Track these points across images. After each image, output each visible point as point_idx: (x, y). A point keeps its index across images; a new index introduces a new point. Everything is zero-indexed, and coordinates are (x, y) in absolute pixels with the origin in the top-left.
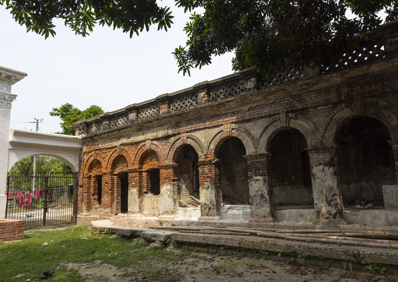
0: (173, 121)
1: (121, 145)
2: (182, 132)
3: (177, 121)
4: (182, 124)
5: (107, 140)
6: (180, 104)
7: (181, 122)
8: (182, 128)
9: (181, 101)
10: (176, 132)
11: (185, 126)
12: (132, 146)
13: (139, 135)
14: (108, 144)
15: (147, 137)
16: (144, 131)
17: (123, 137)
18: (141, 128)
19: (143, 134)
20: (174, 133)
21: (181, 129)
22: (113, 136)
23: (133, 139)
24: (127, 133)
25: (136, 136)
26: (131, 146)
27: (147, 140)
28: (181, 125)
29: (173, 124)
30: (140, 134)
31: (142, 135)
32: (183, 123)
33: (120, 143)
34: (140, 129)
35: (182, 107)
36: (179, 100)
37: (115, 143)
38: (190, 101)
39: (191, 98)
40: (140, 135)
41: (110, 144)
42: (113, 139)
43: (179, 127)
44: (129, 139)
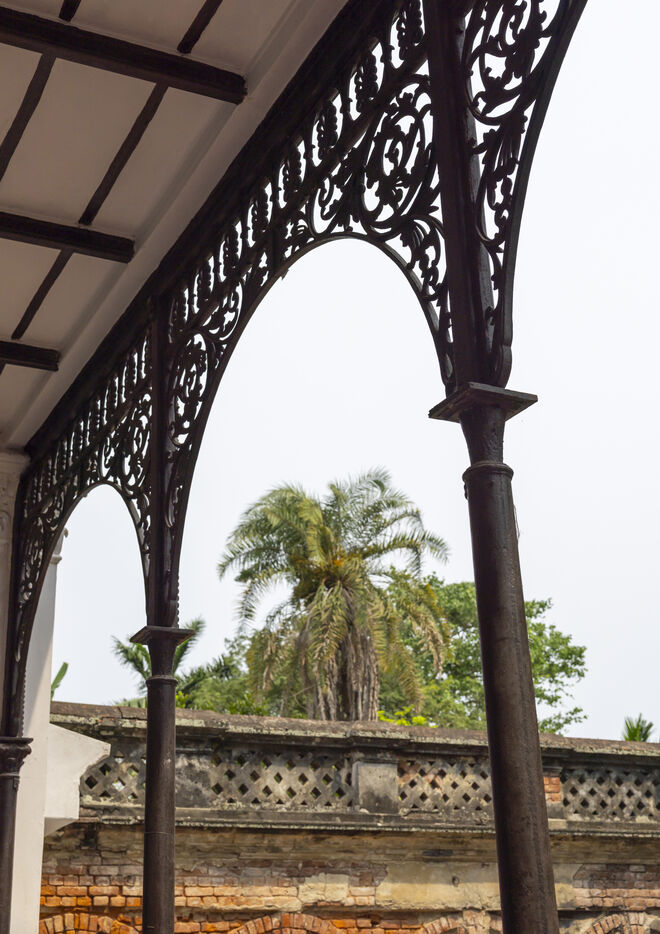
0: (599, 856)
1: (311, 909)
2: (633, 907)
3: (612, 861)
4: (632, 875)
5: (209, 865)
6: (596, 790)
7: (629, 865)
8: (632, 892)
9: (600, 781)
10: (609, 903)
11: (643, 886)
12: (374, 924)
13: (426, 880)
14: (208, 891)
15: (473, 896)
16: (458, 868)
17: (327, 868)
18: (450, 852)
19: (454, 879)
20: (597, 902)
21: (627, 893)
22: (260, 855)
23: (394, 891)
24: (357, 857)
25: (411, 882)
26: (366, 922)
27: (472, 908)
28: (625, 878)
29: (596, 867)
30: (433, 877)
31: (448, 883)
32: (636, 872)
33: (304, 899)
34: (439, 854)
35: (603, 804)
36: (590, 772)
37: (263, 890)
38: (635, 791)
39: (638, 783)
40: (436, 881)
41: (229, 891)
42: (256, 871)
43: (620, 883)
44: (364, 890)
